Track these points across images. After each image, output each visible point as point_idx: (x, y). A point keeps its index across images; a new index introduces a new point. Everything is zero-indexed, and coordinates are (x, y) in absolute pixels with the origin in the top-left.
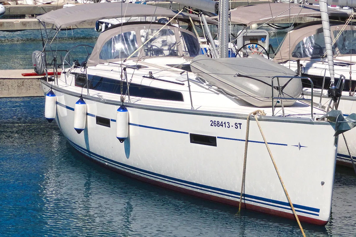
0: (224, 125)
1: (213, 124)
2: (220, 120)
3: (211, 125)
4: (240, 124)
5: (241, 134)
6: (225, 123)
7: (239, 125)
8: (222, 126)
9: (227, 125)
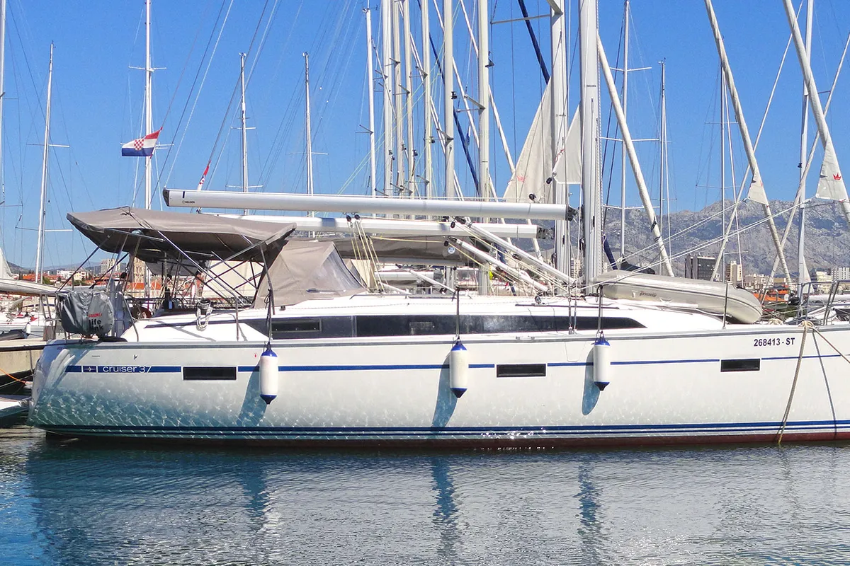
0: (772, 343)
1: (758, 344)
2: (768, 337)
3: (755, 345)
4: (793, 339)
5: (794, 350)
6: (774, 340)
7: (791, 341)
8: (770, 344)
9: (776, 342)
